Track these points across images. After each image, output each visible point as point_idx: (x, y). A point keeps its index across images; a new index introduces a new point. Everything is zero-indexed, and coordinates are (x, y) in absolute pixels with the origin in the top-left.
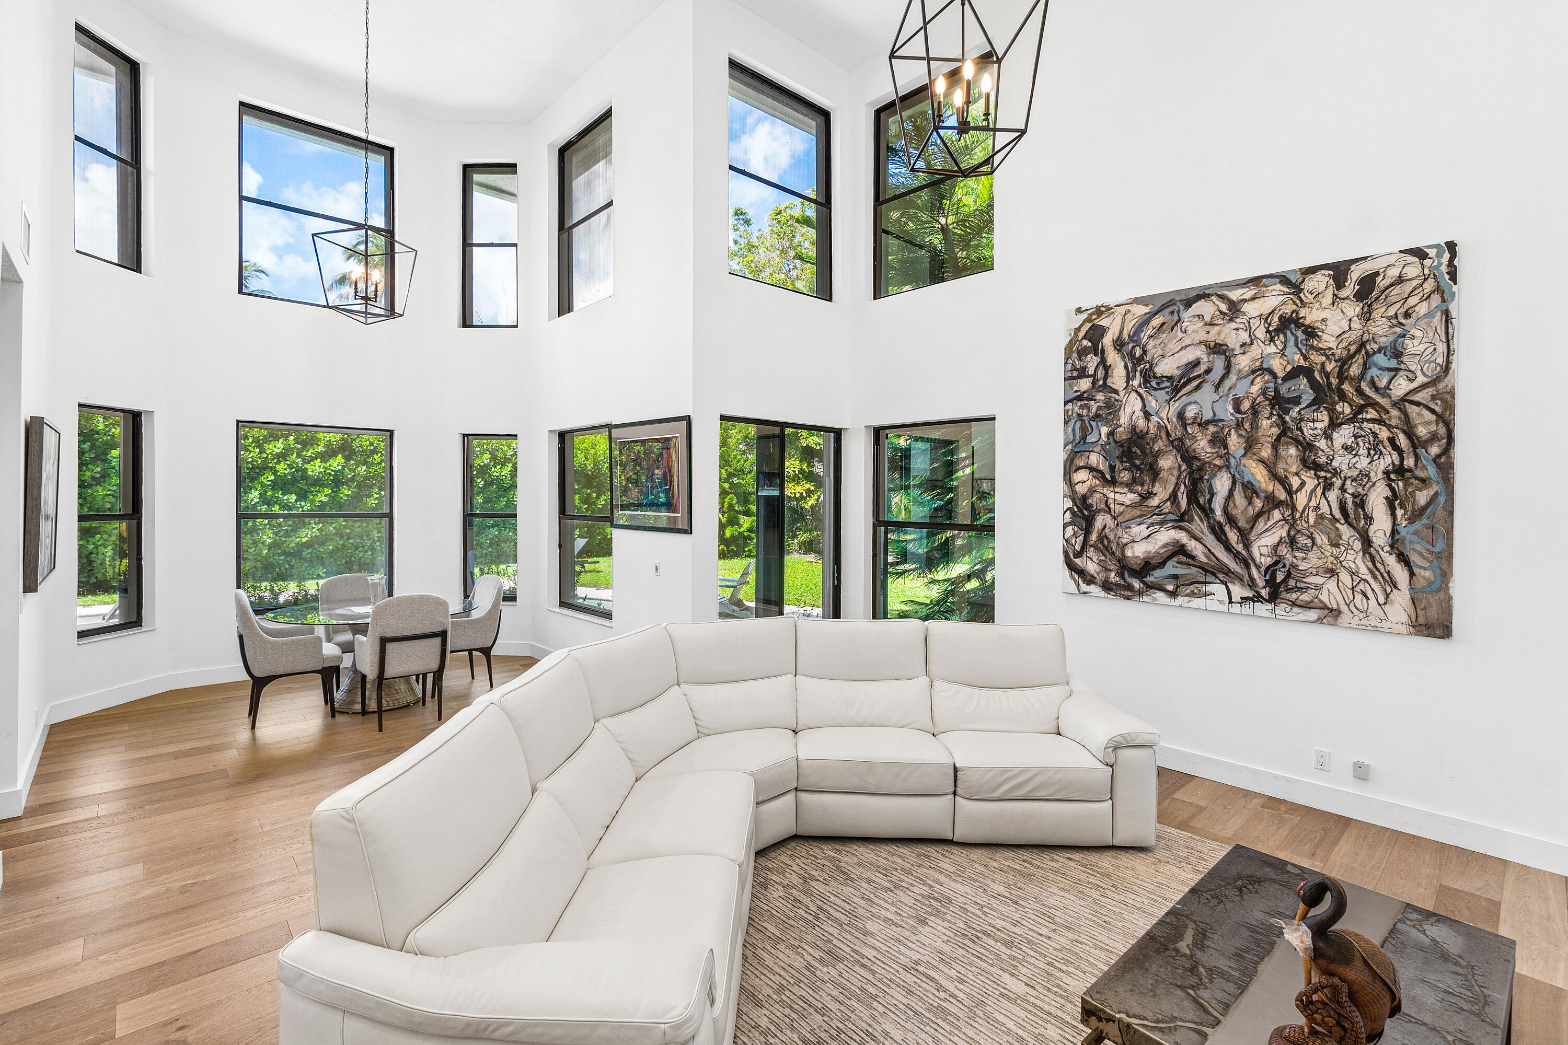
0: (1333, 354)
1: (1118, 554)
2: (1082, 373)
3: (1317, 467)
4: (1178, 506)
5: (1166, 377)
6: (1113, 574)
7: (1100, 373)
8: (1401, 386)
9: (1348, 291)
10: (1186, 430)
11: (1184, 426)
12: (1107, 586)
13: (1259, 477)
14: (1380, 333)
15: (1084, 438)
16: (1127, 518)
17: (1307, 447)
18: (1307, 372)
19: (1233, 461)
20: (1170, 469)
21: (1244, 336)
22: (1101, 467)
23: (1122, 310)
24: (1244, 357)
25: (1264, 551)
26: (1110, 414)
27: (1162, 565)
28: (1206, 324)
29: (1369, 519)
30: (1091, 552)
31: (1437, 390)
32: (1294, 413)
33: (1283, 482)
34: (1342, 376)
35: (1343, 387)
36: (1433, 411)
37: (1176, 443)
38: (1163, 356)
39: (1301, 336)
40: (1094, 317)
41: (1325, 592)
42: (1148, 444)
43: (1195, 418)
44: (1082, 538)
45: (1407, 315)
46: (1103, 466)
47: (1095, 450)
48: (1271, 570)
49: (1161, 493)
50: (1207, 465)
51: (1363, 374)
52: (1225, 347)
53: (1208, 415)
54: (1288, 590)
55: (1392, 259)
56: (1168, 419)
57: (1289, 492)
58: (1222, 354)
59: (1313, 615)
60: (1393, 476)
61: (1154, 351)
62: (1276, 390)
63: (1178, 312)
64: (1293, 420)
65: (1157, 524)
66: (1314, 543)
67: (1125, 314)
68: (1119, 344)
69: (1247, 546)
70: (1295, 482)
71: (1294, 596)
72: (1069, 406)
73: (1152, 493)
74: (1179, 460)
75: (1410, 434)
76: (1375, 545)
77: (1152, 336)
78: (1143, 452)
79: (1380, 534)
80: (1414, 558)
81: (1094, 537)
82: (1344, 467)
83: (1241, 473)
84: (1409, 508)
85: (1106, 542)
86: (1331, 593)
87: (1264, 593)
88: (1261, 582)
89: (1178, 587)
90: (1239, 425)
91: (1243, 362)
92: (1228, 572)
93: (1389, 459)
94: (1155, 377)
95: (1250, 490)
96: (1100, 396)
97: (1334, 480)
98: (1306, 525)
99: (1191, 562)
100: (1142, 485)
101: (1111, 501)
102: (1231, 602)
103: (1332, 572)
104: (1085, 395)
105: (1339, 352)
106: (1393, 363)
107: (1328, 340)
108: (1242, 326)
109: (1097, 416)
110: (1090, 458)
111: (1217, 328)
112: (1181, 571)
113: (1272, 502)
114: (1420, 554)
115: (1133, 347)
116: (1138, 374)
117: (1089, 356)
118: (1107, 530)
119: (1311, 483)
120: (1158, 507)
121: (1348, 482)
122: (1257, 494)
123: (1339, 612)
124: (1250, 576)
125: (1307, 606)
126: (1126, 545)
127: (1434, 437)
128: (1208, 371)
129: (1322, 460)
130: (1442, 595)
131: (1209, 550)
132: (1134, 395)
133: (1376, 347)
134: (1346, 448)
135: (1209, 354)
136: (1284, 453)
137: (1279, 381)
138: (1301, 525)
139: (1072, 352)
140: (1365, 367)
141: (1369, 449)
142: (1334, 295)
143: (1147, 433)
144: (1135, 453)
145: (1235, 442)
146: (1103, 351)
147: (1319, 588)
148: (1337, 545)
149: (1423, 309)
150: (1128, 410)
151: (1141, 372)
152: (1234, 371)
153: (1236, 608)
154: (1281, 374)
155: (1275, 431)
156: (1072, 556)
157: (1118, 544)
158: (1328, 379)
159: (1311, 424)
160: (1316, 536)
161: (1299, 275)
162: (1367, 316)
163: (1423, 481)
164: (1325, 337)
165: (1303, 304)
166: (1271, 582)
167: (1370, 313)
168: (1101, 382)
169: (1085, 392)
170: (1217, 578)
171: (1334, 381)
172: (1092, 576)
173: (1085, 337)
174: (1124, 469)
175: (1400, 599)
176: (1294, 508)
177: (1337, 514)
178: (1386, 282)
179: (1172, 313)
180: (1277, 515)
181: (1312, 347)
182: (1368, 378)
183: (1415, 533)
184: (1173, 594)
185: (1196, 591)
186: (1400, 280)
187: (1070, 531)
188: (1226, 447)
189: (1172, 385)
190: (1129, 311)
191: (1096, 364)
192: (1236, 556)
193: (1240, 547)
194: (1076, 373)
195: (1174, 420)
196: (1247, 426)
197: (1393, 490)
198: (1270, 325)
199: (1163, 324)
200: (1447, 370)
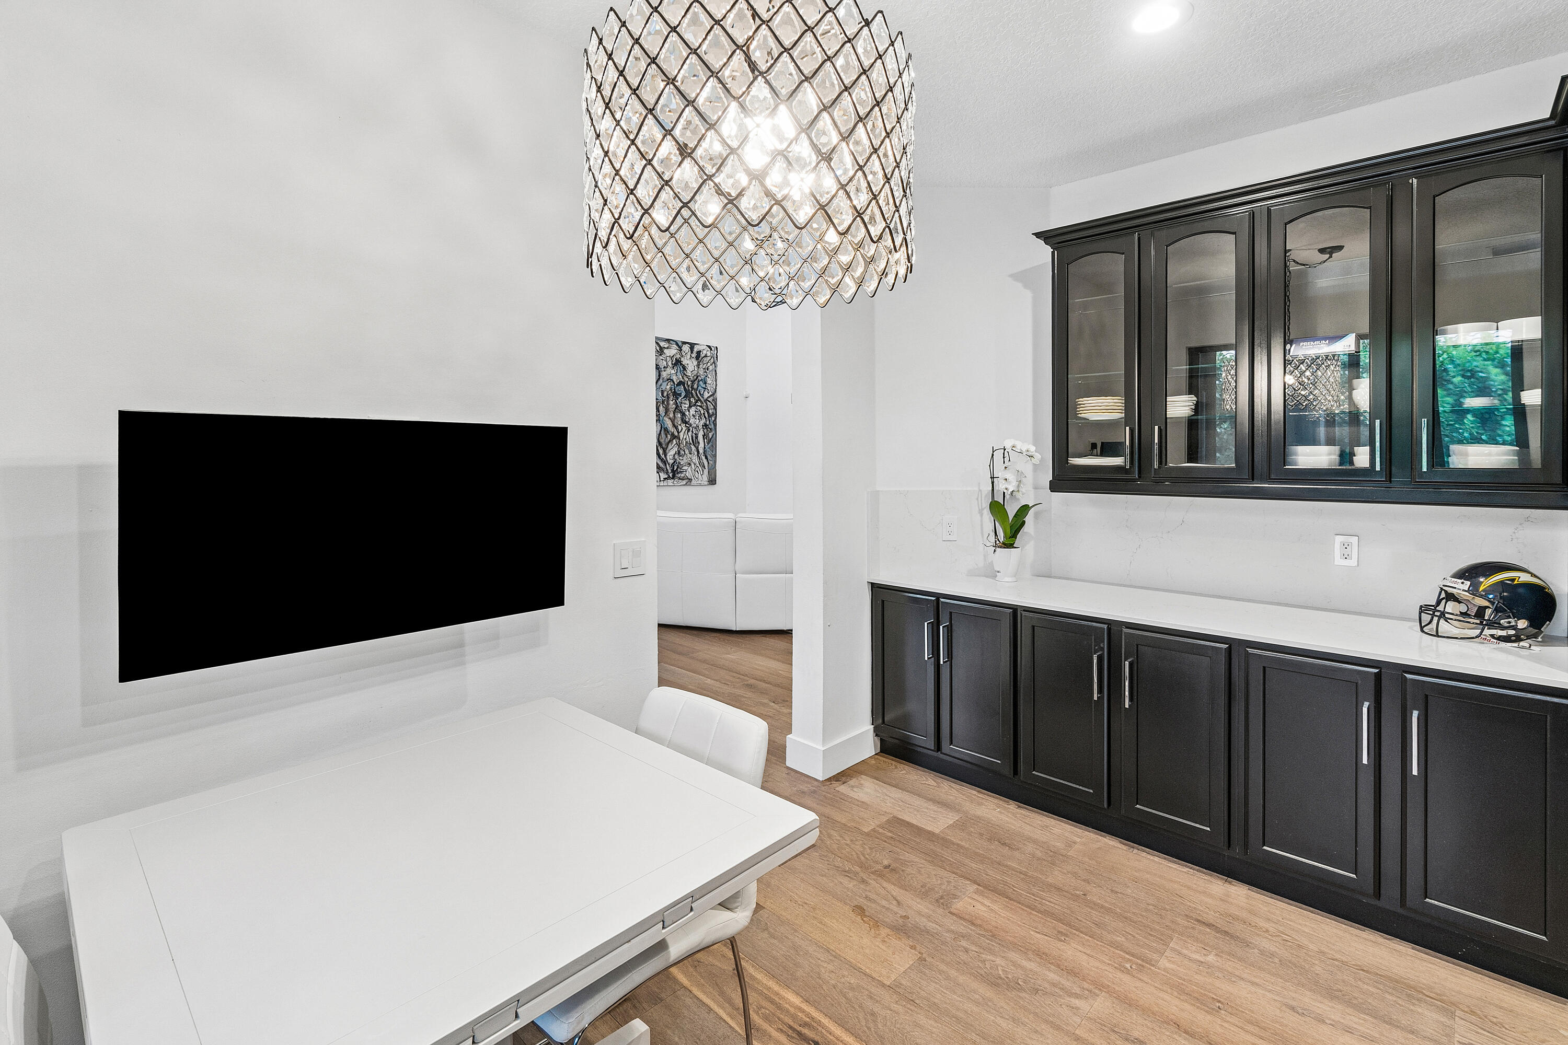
3: (686, 423)
8: (706, 395)
9: (694, 355)
13: (669, 426)
14: (701, 374)
17: (683, 414)
18: (683, 384)
19: (661, 418)
24: (665, 373)
25: (671, 457)
29: (699, 443)
31: (714, 398)
32: (679, 400)
33: (676, 428)
34: (692, 388)
35: (692, 392)
36: (713, 405)
39: (682, 369)
41: (688, 472)
45: (708, 370)
48: (673, 465)
51: (697, 388)
52: (658, 367)
54: (678, 473)
55: (704, 347)
57: (678, 432)
58: (657, 370)
59: (684, 482)
62: (674, 389)
64: (679, 403)
69: (666, 456)
70: (680, 428)
71: (679, 476)
75: (708, 412)
76: (700, 453)
79: (701, 449)
80: (709, 457)
83: (664, 423)
84: (707, 439)
86: (689, 474)
87: (671, 475)
88: (670, 471)
90: (663, 402)
92: (659, 467)
93: (703, 421)
95: (667, 431)
97: (690, 428)
98: (682, 446)
102: (661, 480)
105: (691, 378)
106: (704, 386)
107: (689, 373)
108: (664, 359)
113: (674, 437)
119: (684, 429)
122: (669, 433)
124: (667, 468)
125: (682, 479)
127: (713, 414)
129: (687, 420)
130: (714, 471)
133: (700, 379)
136: (677, 416)
137: (676, 386)
140: (698, 386)
142: (690, 355)
145: (661, 409)
147: (686, 471)
148: (691, 454)
149: (711, 368)
152: (661, 378)
153: (662, 483)
154: (676, 383)
155: (674, 406)
158: (688, 388)
159: (684, 405)
161: (681, 343)
162: (698, 366)
163: (710, 429)
164: (688, 371)
165: (682, 356)
166: (673, 471)
167: (699, 365)
171: (690, 389)
175: (705, 473)
176: (680, 439)
177: (691, 442)
178: (703, 355)
180: (675, 442)
181: (684, 374)
182: (699, 390)
183: (709, 449)
186: (706, 356)
188: (659, 412)
192: (662, 460)
193: (663, 456)
196: (666, 403)
198: (672, 361)
200: (716, 391)
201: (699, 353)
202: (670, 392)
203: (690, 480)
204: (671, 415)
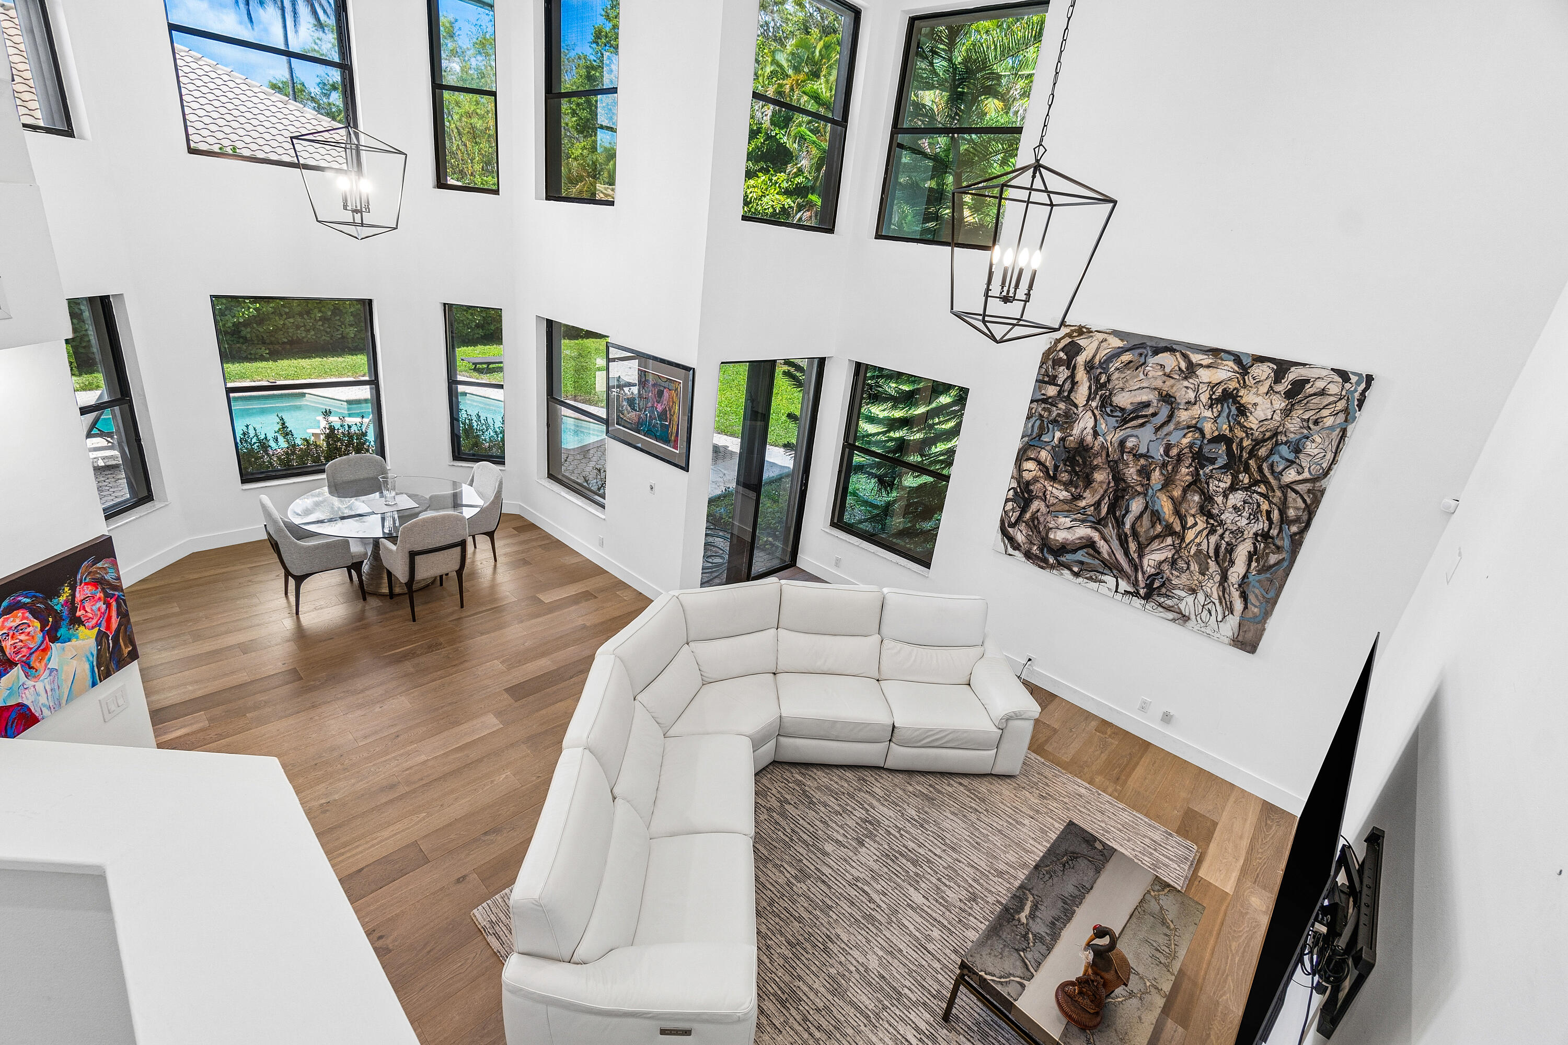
0: (1252, 434)
1: (1043, 534)
2: (1052, 381)
3: (1210, 515)
4: (1099, 512)
5: (1120, 407)
6: (1035, 548)
7: (1067, 386)
8: (1291, 476)
9: (1281, 388)
10: (1123, 456)
11: (1122, 452)
12: (1028, 555)
13: (1166, 510)
14: (1292, 430)
15: (1040, 436)
16: (1057, 509)
17: (1208, 498)
18: (1228, 441)
19: (1150, 491)
20: (1101, 482)
21: (1191, 395)
22: (1048, 464)
23: (1101, 336)
24: (1185, 413)
25: (1152, 563)
26: (1066, 423)
27: (1074, 551)
28: (1165, 375)
29: (1232, 563)
30: (1023, 526)
31: (1314, 487)
32: (1208, 470)
34: (1252, 454)
35: (1250, 462)
36: (1304, 501)
37: (1112, 464)
38: (1123, 389)
39: (1234, 411)
40: (1075, 334)
41: (1184, 603)
42: (1090, 457)
43: (1132, 449)
44: (1018, 514)
45: (1316, 423)
46: (1049, 463)
47: (1046, 448)
48: (1152, 578)
49: (1089, 498)
50: (1130, 488)
51: (1268, 457)
52: (1173, 400)
53: (1143, 450)
54: (1159, 595)
55: (1324, 373)
56: (1111, 442)
57: (1184, 527)
58: (1169, 404)
59: (1170, 615)
60: (1259, 538)
61: (1117, 382)
62: (1201, 448)
63: (1146, 356)
64: (1205, 474)
65: (1079, 521)
66: (1188, 568)
67: (1102, 342)
68: (1089, 366)
69: (1141, 556)
70: (1190, 521)
71: (1162, 600)
72: (1034, 405)
73: (1082, 496)
74: (1111, 477)
76: (1229, 581)
77: (1118, 369)
78: (1084, 463)
79: (1236, 575)
80: (1252, 598)
81: (1028, 515)
82: (1229, 521)
83: (1154, 502)
84: (1261, 563)
85: (1036, 522)
86: (1188, 604)
87: (1142, 592)
88: (1142, 584)
89: (1081, 570)
90: (1164, 465)
91: (1183, 416)
92: (1121, 570)
93: (1261, 525)
94: (1111, 405)
95: (1156, 516)
96: (1062, 406)
97: (1218, 528)
98: (1187, 554)
99: (1096, 555)
100: (1076, 488)
101: (1048, 492)
102: (1116, 591)
103: (1193, 591)
104: (1050, 400)
105: (1257, 433)
106: (1291, 456)
107: (1252, 422)
108: (1192, 386)
109: (1055, 422)
110: (1041, 453)
111: (1172, 381)
112: (1087, 560)
113: (1169, 531)
114: (1257, 596)
115: (1101, 373)
116: (1098, 397)
117: (1062, 368)
118: (1039, 514)
119: (1201, 525)
120: (1084, 508)
121: (1227, 533)
122: (1160, 521)
123: (1189, 619)
124: (1136, 578)
125: (1168, 609)
126: (1051, 529)
127: (1297, 520)
128: (1154, 415)
129: (1215, 511)
130: (1259, 626)
131: (1112, 551)
132: (1089, 414)
133: (1284, 439)
134: (1235, 508)
135: (1159, 401)
136: (1190, 497)
137: (1206, 441)
138: (1184, 553)
139: (1048, 359)
140: (1271, 453)
141: (1250, 514)
142: (1271, 386)
143: (1092, 448)
144: (1078, 461)
145: (1156, 477)
146: (1075, 367)
147: (1181, 599)
148: (1204, 574)
149: (1329, 421)
150: (1082, 425)
151: (1101, 397)
152: (1174, 421)
153: (1119, 596)
154: (1208, 436)
155: (1189, 478)
156: (1006, 525)
157: (1045, 526)
158: (1241, 452)
159: (1217, 483)
160: (1192, 564)
161: (1250, 360)
162: (1287, 412)
163: (1278, 548)
164: (1251, 418)
165: (1245, 386)
166: (1149, 587)
167: (1291, 411)
168: (1066, 394)
169: (1050, 397)
170: (1112, 572)
171: (1245, 455)
172: (1019, 544)
173: (1062, 350)
174: (1066, 471)
175: (1231, 621)
176: (1183, 540)
177: (1212, 553)
178: (1312, 391)
179: (1141, 355)
180: (1169, 540)
181: (1239, 423)
182: (1270, 461)
183: (1259, 581)
184: (1077, 575)
185: (1094, 577)
186: (1322, 393)
187: (1010, 505)
188: (1149, 479)
189: (1123, 416)
190: (1106, 340)
191: (1065, 377)
192: (1131, 561)
193: (1135, 556)
194: (1046, 379)
195: (1116, 445)
196: (1170, 468)
197: (1255, 548)
198: (1214, 393)
199: (1131, 362)
200: (1326, 473)
201: (1299, 385)
202: (1186, 450)
203: (1185, 618)
204: (1177, 493)
